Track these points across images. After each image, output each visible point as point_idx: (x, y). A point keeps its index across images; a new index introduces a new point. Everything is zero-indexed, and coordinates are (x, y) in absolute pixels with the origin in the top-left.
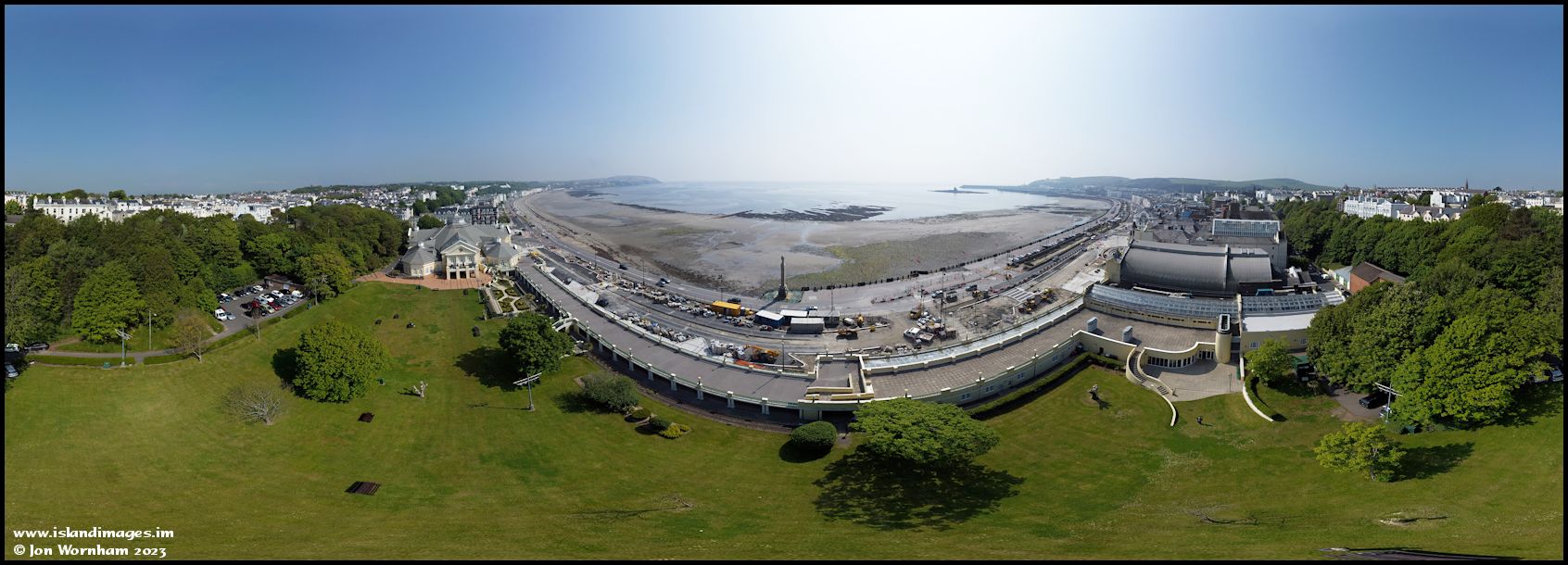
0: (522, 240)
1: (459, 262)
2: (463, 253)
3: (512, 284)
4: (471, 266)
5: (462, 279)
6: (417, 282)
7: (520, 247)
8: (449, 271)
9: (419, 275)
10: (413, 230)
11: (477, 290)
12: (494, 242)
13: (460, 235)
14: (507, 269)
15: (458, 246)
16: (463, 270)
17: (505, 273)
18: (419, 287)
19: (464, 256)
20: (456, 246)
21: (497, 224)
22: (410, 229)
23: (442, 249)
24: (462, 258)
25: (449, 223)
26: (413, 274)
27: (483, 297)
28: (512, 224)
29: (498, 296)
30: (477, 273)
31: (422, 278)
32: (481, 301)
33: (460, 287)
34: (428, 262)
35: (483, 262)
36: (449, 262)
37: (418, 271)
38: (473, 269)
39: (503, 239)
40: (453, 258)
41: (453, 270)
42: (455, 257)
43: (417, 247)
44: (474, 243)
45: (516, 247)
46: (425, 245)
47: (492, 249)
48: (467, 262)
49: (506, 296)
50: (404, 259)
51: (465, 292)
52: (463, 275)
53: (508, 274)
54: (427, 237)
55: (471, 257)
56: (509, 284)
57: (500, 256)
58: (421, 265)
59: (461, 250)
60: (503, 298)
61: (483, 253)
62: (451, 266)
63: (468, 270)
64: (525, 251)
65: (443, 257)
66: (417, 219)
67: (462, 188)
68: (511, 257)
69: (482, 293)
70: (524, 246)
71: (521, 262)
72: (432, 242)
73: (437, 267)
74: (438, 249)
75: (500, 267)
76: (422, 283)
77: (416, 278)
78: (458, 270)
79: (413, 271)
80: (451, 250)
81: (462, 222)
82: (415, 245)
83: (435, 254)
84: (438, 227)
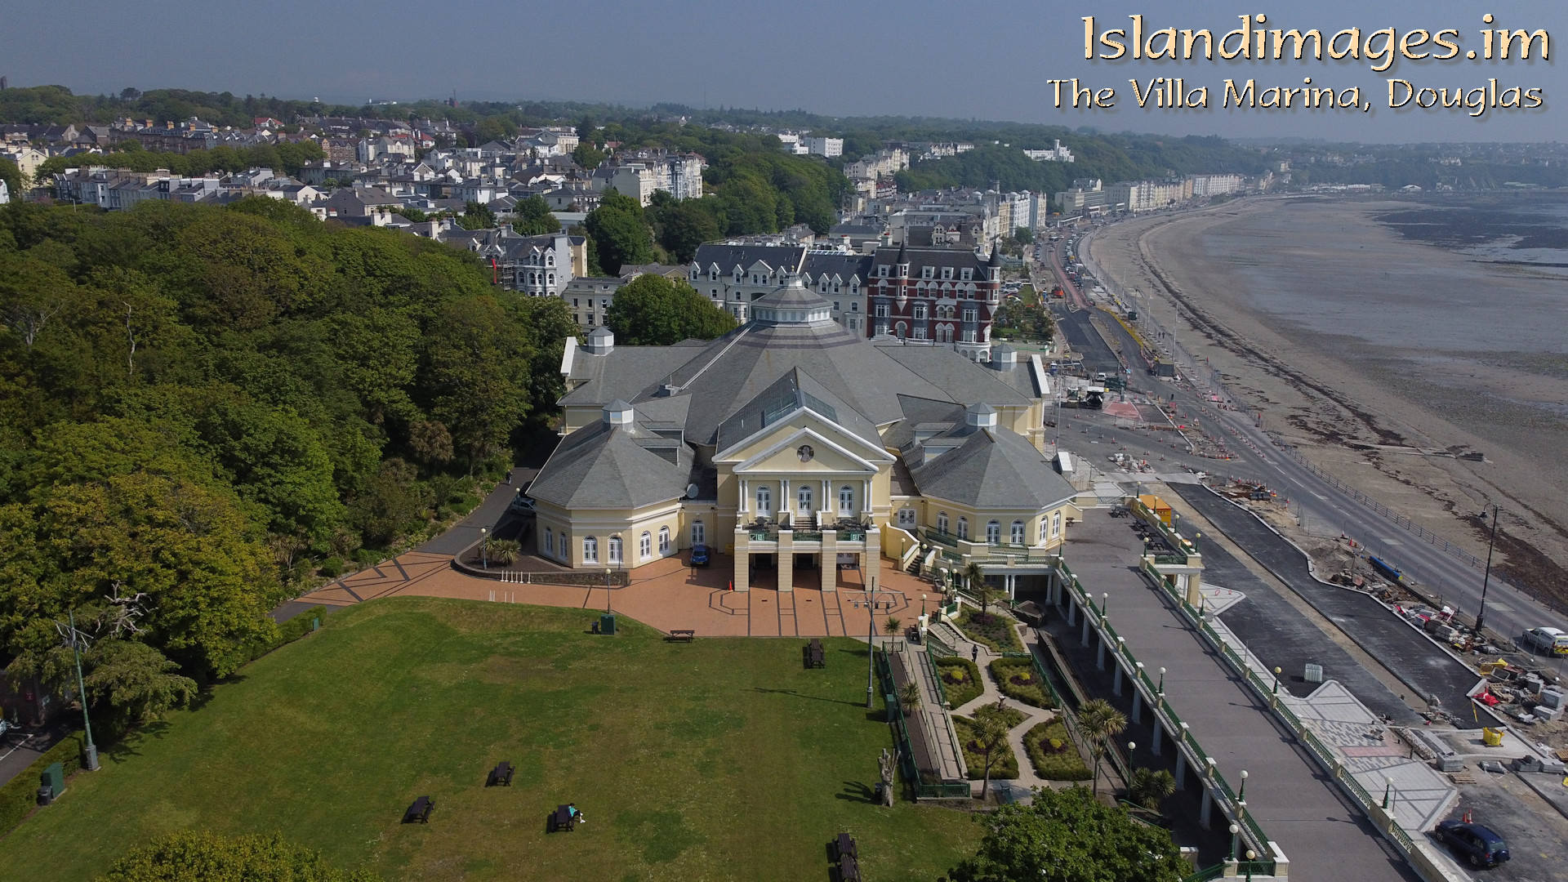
0: (1102, 434)
1: (794, 511)
2: (814, 468)
3: (1026, 638)
4: (845, 529)
5: (804, 593)
6: (598, 599)
7: (1085, 467)
8: (746, 546)
9: (611, 563)
10: (585, 347)
11: (863, 652)
12: (963, 427)
13: (805, 383)
14: (1012, 564)
15: (795, 433)
16: (809, 546)
17: (997, 581)
18: (606, 624)
19: (819, 481)
20: (785, 432)
21: (988, 344)
22: (571, 343)
23: (716, 441)
24: (809, 490)
25: (761, 323)
26: (582, 561)
27: (886, 687)
28: (1058, 347)
29: (955, 691)
30: (873, 568)
31: (621, 578)
32: (875, 705)
33: (788, 631)
34: (651, 500)
35: (902, 517)
36: (750, 509)
37: (606, 543)
38: (854, 545)
39: (1009, 414)
40: (768, 489)
41: (762, 546)
42: (777, 481)
43: (604, 429)
44: (868, 424)
45: (1066, 465)
46: (639, 422)
47: (952, 459)
48: (831, 510)
49: (990, 695)
50: (544, 486)
51: (812, 655)
52: (807, 569)
53: (1010, 589)
54: (650, 381)
55: (852, 489)
56: (1008, 640)
57: (988, 494)
58: (617, 515)
59: (806, 451)
60: (978, 703)
61: (906, 477)
62: (758, 528)
63: (831, 548)
64: (1109, 490)
65: (721, 479)
66: (607, 292)
67: (833, 147)
68: (1033, 509)
69: (885, 667)
70: (1106, 464)
71: (1079, 537)
72: (675, 410)
73: (691, 529)
74: (702, 441)
75: (980, 552)
76: (623, 604)
77: (595, 578)
78: (787, 548)
79: (579, 544)
80: (761, 450)
81: (820, 320)
82: (593, 417)
83: (684, 463)
84: (707, 336)
